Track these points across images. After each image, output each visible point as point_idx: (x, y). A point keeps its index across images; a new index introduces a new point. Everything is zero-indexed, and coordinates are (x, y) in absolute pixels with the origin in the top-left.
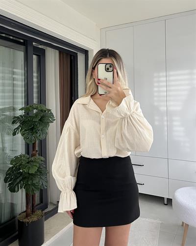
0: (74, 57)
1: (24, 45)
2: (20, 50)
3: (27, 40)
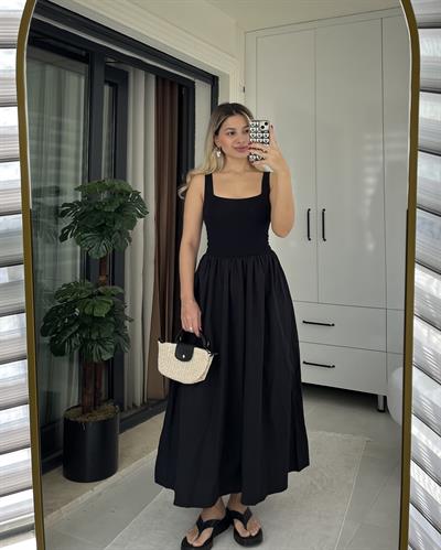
0: (187, 89)
1: (87, 63)
3: (92, 53)
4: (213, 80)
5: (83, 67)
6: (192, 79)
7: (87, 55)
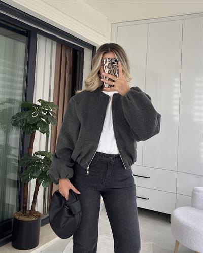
6: (82, 47)
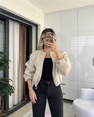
0: (30, 28)
1: (4, 21)
2: (2, 24)
3: (5, 18)
4: (36, 26)
5: (3, 22)
7: (4, 19)
